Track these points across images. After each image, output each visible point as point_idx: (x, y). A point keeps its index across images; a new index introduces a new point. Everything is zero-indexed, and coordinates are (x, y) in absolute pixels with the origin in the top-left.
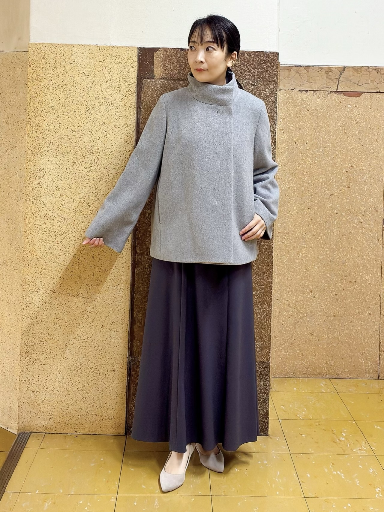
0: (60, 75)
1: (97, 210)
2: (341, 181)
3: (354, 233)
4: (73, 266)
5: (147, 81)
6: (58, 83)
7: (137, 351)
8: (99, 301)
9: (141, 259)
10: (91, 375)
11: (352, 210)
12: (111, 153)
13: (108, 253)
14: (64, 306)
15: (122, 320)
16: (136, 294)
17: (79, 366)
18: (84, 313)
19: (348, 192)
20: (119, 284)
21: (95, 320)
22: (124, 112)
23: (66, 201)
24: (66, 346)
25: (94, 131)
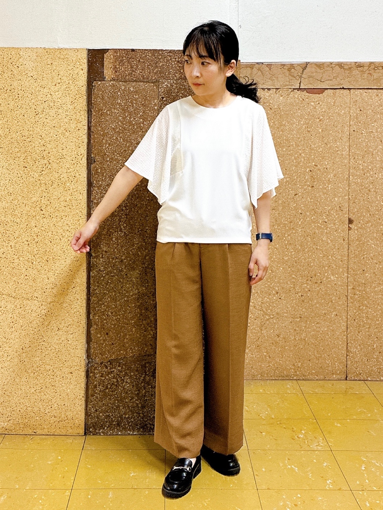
0: (8, 79)
1: (50, 214)
2: (305, 181)
3: (318, 233)
4: (27, 270)
5: (97, 83)
6: (6, 87)
7: (94, 353)
8: (54, 304)
9: (96, 262)
10: (49, 378)
11: (317, 210)
12: (62, 157)
13: (62, 257)
14: (20, 310)
15: (78, 322)
16: (92, 297)
17: (36, 369)
18: (39, 317)
19: (312, 191)
20: (74, 288)
21: (51, 323)
22: (74, 116)
23: (19, 206)
24: (22, 349)
25: (44, 135)
